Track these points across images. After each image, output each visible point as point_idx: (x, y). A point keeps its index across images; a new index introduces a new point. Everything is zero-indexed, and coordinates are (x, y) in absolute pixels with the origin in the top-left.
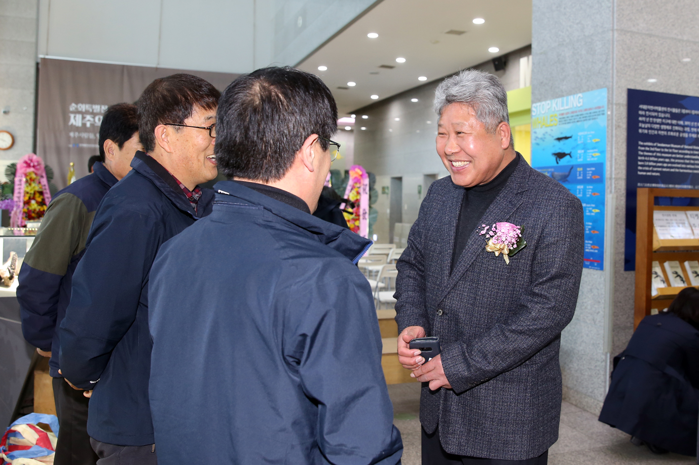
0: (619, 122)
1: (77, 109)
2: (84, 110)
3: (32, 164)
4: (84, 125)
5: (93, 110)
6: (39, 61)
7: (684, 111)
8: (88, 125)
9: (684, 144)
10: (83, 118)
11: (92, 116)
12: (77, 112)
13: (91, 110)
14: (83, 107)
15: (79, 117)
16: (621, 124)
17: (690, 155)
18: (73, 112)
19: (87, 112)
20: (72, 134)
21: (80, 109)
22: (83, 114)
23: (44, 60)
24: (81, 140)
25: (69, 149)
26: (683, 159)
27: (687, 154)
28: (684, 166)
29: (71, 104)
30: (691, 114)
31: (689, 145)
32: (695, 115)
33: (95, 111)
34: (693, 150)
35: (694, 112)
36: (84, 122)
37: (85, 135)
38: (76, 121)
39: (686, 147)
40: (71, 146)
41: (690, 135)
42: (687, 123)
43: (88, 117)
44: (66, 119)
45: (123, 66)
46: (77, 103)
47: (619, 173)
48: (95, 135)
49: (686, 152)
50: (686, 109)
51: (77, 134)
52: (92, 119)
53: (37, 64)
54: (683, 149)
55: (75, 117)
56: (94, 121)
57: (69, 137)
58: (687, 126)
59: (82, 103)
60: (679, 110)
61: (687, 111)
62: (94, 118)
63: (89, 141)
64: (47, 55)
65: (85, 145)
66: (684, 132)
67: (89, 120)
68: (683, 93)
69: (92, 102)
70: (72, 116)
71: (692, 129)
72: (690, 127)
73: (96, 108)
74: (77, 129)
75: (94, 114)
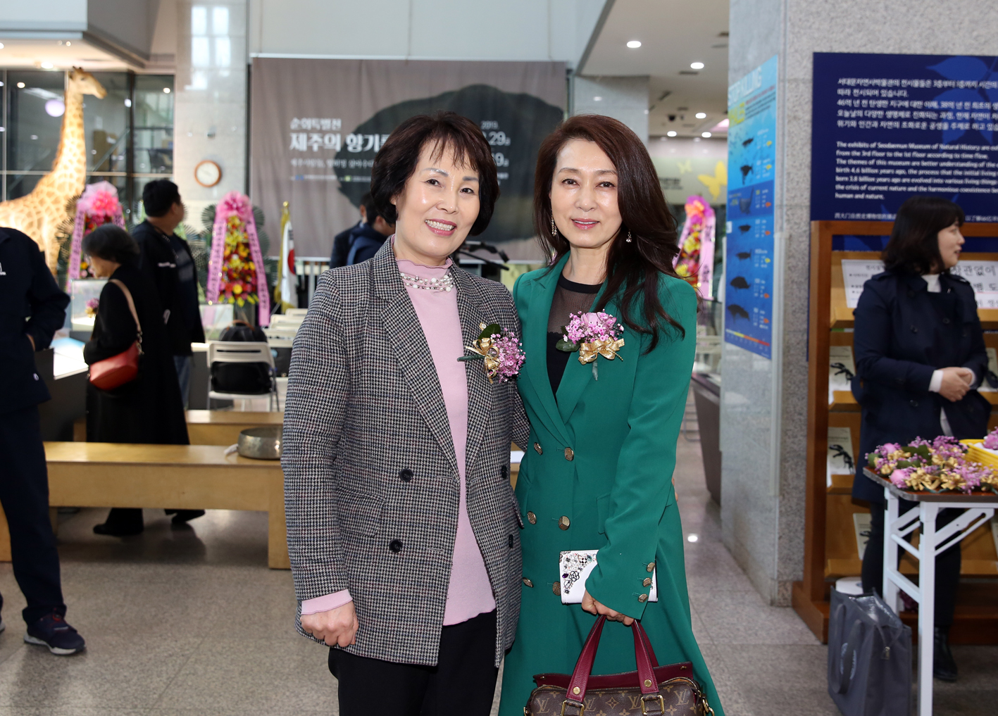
0: (797, 111)
1: (300, 126)
2: (309, 127)
3: (235, 206)
4: (310, 148)
5: (321, 126)
6: (251, 62)
7: (939, 84)
8: (315, 148)
9: (940, 142)
10: (309, 138)
11: (320, 134)
12: (300, 130)
13: (318, 127)
14: (308, 123)
15: (303, 137)
16: (800, 114)
17: (954, 160)
18: (295, 131)
19: (313, 130)
20: (294, 162)
21: (304, 127)
22: (309, 132)
23: (257, 60)
24: (306, 170)
25: (290, 183)
26: (938, 168)
27: (946, 160)
28: (940, 181)
29: (292, 119)
30: (957, 88)
31: (951, 143)
32: (966, 88)
33: (324, 128)
34: (960, 152)
35: (962, 84)
36: (310, 143)
37: (311, 163)
38: (299, 143)
39: (943, 147)
40: (293, 178)
41: (954, 125)
42: (945, 105)
43: (316, 137)
44: (286, 141)
45: (361, 61)
46: (300, 118)
47: (795, 196)
48: (325, 163)
49: (944, 155)
50: (944, 79)
51: (301, 162)
52: (320, 140)
53: (249, 67)
54: (938, 151)
55: (298, 137)
56: (323, 142)
57: (290, 167)
58: (947, 110)
59: (307, 117)
60: (929, 82)
61: (946, 84)
62: (323, 138)
63: (317, 171)
64: (261, 52)
65: (311, 177)
66: (939, 120)
67: (316, 142)
68: (938, 52)
69: (319, 115)
70: (294, 136)
71: (959, 115)
72: (955, 111)
73: (326, 123)
74: (300, 155)
75: (322, 133)
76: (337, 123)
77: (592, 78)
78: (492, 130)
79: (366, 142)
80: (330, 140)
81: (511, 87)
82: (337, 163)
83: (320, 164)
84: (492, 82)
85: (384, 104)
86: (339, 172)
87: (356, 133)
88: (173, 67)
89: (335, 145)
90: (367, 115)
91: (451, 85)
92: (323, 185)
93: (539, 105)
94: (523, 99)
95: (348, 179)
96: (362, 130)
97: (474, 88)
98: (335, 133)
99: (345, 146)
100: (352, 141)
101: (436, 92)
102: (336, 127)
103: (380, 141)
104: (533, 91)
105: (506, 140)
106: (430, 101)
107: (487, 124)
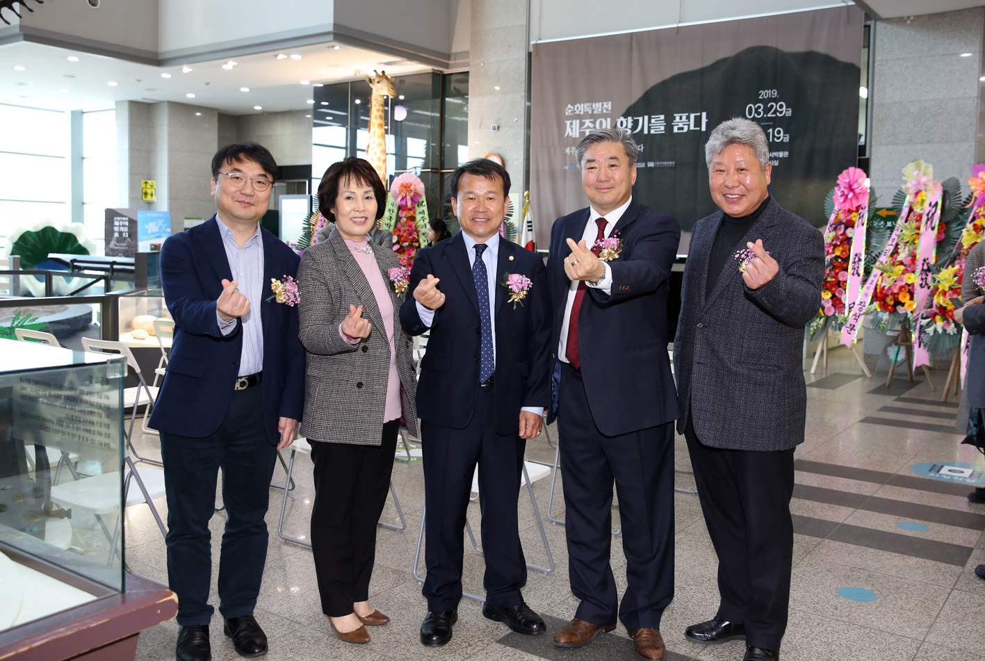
1: (573, 112)
2: (582, 113)
5: (593, 111)
6: (531, 50)
10: (582, 124)
11: (592, 119)
12: (574, 116)
13: (590, 112)
14: (582, 108)
15: (576, 123)
18: (569, 118)
19: (586, 115)
20: (568, 150)
21: (577, 112)
22: (581, 118)
23: (536, 45)
25: (565, 171)
29: (566, 106)
33: (596, 112)
36: (582, 130)
38: (572, 129)
40: (568, 167)
43: (587, 123)
44: (561, 128)
45: (632, 35)
46: (573, 103)
52: (592, 126)
53: (530, 54)
55: (571, 124)
56: (595, 127)
57: (564, 155)
59: (580, 102)
62: (594, 123)
64: (540, 39)
67: (588, 127)
69: (592, 100)
70: (568, 123)
73: (597, 107)
75: (594, 117)
76: (608, 105)
78: (771, 100)
79: (636, 123)
80: (601, 123)
81: (794, 44)
84: (771, 42)
85: (654, 80)
87: (625, 116)
88: (467, 65)
90: (637, 94)
91: (726, 50)
93: (828, 62)
94: (808, 58)
96: (630, 112)
97: (751, 50)
98: (605, 116)
100: (622, 123)
101: (708, 63)
102: (607, 110)
103: (649, 122)
104: (821, 47)
105: (786, 112)
106: (702, 72)
107: (765, 94)
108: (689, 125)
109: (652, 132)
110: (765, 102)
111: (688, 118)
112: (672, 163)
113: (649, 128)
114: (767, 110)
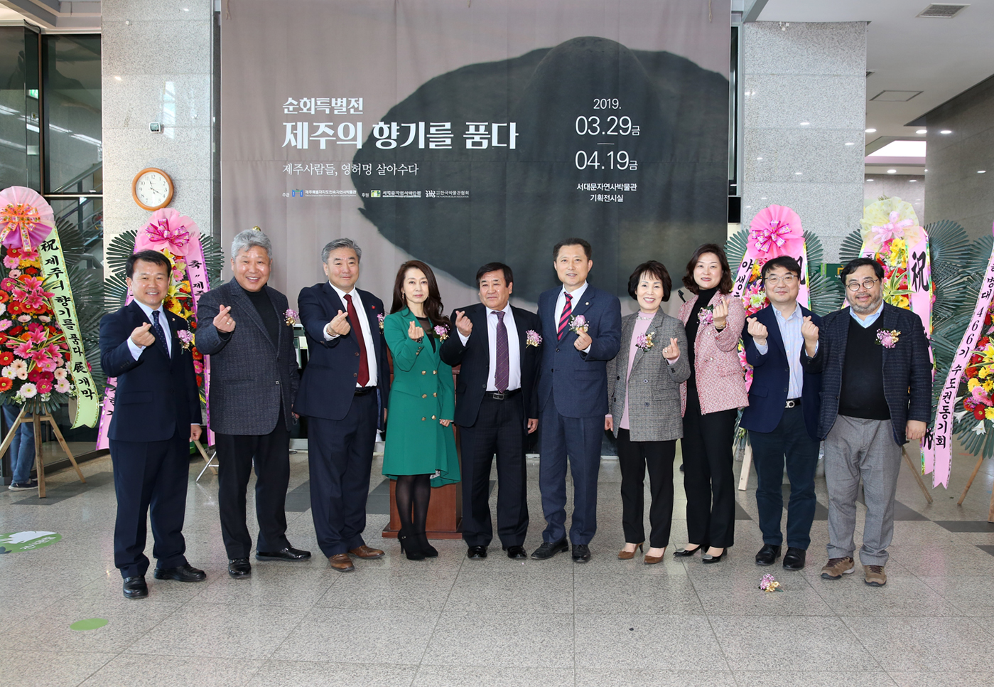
1: (297, 109)
2: (313, 112)
4: (314, 144)
5: (332, 109)
8: (323, 144)
10: (312, 130)
11: (330, 123)
12: (299, 117)
13: (327, 111)
14: (311, 105)
15: (303, 127)
18: (289, 118)
19: (320, 116)
20: (289, 168)
21: (305, 111)
22: (312, 119)
24: (308, 180)
25: (285, 202)
29: (285, 99)
33: (337, 112)
36: (314, 138)
37: (316, 169)
38: (297, 136)
40: (288, 195)
43: (323, 127)
44: (278, 134)
46: (297, 96)
48: (339, 170)
51: (299, 168)
52: (331, 132)
53: (216, 14)
55: (294, 128)
56: (335, 135)
57: (284, 176)
59: (309, 94)
62: (334, 128)
63: (325, 182)
65: (317, 192)
67: (324, 134)
69: (329, 92)
70: (289, 126)
73: (340, 104)
74: (299, 156)
75: (334, 120)
76: (358, 103)
77: (775, 26)
78: (611, 112)
79: (404, 133)
82: (357, 169)
83: (331, 170)
85: (433, 71)
86: (361, 182)
87: (387, 120)
88: (98, 22)
89: (355, 139)
90: (406, 89)
91: (544, 38)
92: (336, 204)
93: (687, 68)
94: (661, 60)
95: (375, 194)
96: (394, 115)
97: (581, 42)
98: (354, 120)
99: (371, 140)
100: (381, 130)
101: (518, 52)
102: (356, 110)
103: (427, 131)
104: (677, 48)
105: (630, 128)
106: (509, 65)
107: (601, 103)
108: (490, 140)
109: (432, 146)
110: (603, 114)
111: (489, 129)
112: (464, 193)
113: (427, 141)
114: (606, 125)
